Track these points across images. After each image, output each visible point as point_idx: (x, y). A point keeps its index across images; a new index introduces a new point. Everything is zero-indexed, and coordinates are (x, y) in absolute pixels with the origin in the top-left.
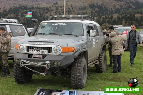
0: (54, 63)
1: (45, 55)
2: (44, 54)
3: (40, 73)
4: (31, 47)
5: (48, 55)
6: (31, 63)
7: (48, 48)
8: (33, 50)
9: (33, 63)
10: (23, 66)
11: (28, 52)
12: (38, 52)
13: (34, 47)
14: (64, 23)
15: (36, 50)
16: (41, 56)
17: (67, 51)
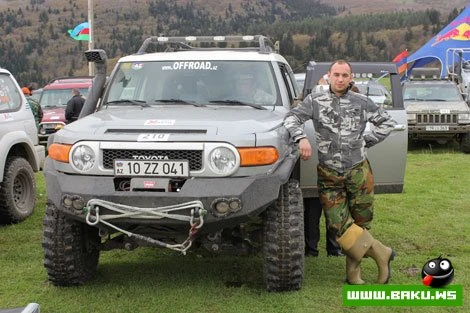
0: (215, 205)
1: (179, 178)
2: (173, 175)
3: (168, 246)
4: (123, 151)
5: (190, 177)
6: (129, 211)
7: (189, 151)
8: (133, 163)
9: (136, 208)
10: (100, 222)
11: (109, 171)
12: (151, 170)
13: (131, 151)
14: (205, 61)
15: (141, 163)
16: (165, 184)
17: (257, 163)
